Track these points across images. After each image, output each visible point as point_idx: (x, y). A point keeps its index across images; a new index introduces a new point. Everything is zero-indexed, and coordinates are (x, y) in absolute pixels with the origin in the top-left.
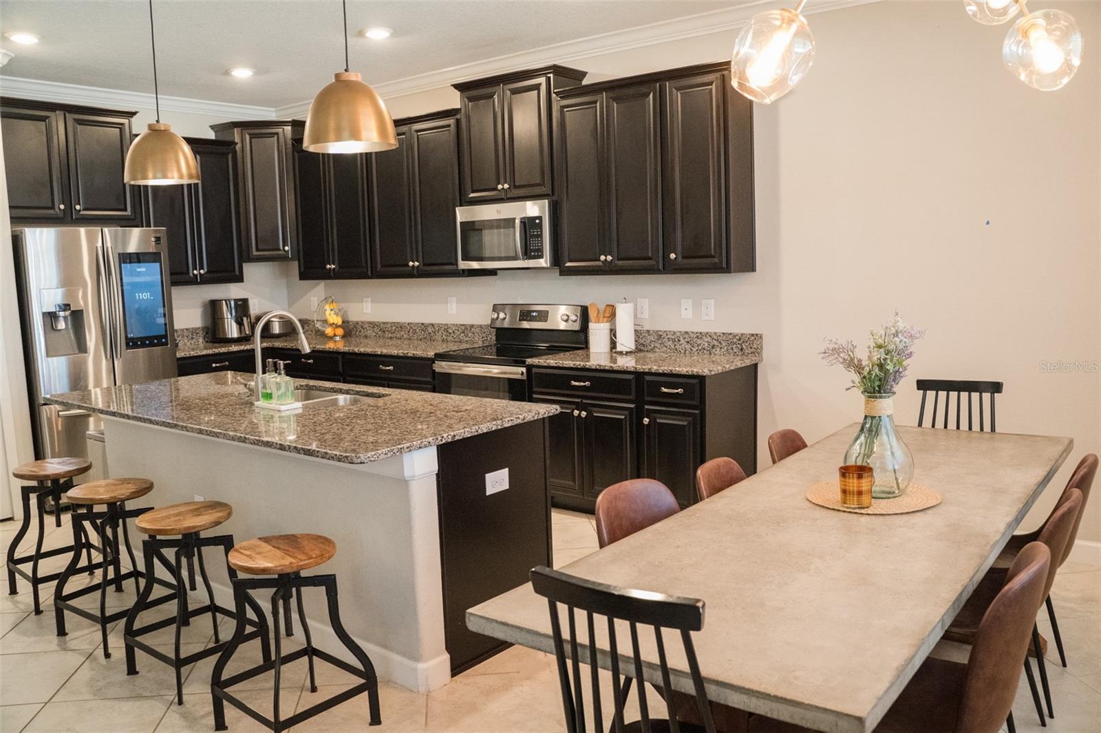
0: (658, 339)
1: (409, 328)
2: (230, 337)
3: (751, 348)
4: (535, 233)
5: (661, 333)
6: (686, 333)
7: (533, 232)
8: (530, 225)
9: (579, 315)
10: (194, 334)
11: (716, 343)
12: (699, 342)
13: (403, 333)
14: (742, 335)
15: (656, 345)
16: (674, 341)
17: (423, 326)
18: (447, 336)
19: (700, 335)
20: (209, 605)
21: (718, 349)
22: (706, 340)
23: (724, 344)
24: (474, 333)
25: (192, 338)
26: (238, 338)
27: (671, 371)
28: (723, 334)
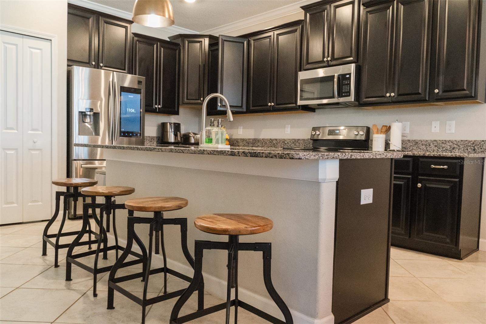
0: (415, 145)
1: (263, 141)
2: (170, 141)
3: (481, 149)
4: (346, 83)
5: (417, 141)
6: (435, 140)
7: (345, 82)
8: (344, 79)
9: (365, 131)
10: (152, 139)
11: (455, 146)
12: (443, 145)
13: (259, 144)
14: (475, 141)
15: (414, 148)
16: (426, 145)
17: (270, 140)
18: (284, 145)
19: (445, 142)
20: (163, 268)
21: (457, 150)
22: (449, 144)
23: (461, 147)
24: (299, 144)
25: (151, 141)
26: (174, 142)
27: (440, 155)
28: (462, 141)
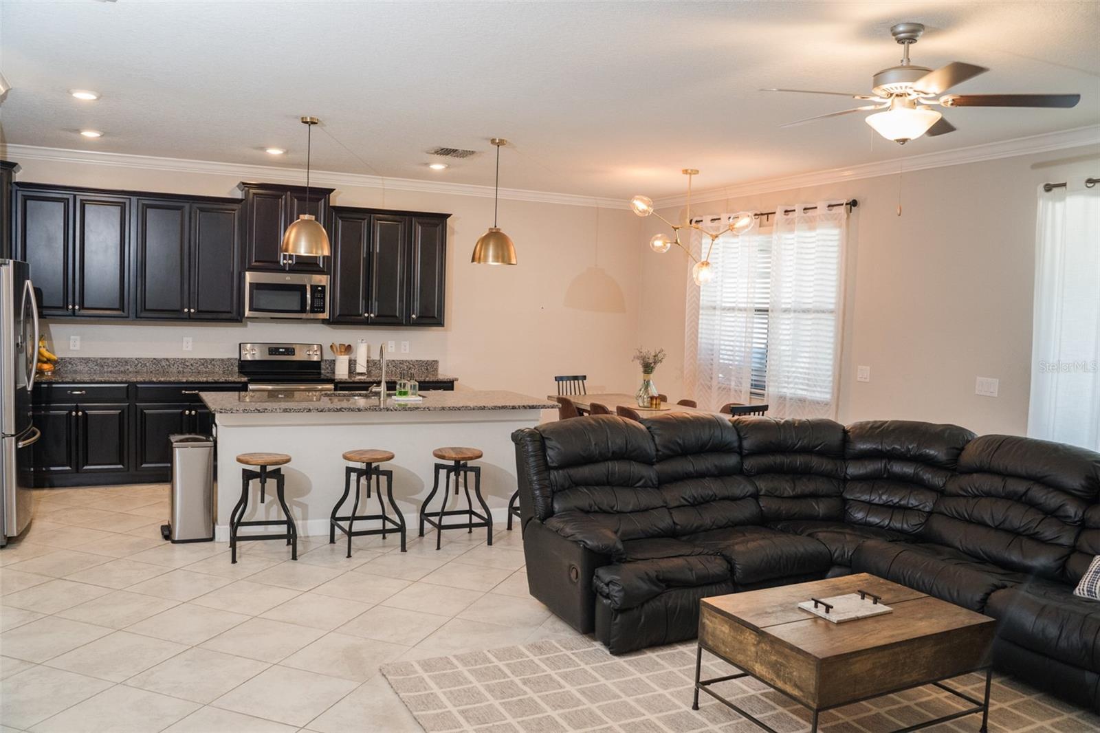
1: (136, 362)
3: (432, 368)
4: (319, 296)
6: (393, 361)
11: (411, 366)
14: (427, 361)
17: (155, 361)
18: (184, 368)
19: (402, 362)
22: (405, 364)
23: (417, 367)
24: (214, 365)
28: (416, 361)
